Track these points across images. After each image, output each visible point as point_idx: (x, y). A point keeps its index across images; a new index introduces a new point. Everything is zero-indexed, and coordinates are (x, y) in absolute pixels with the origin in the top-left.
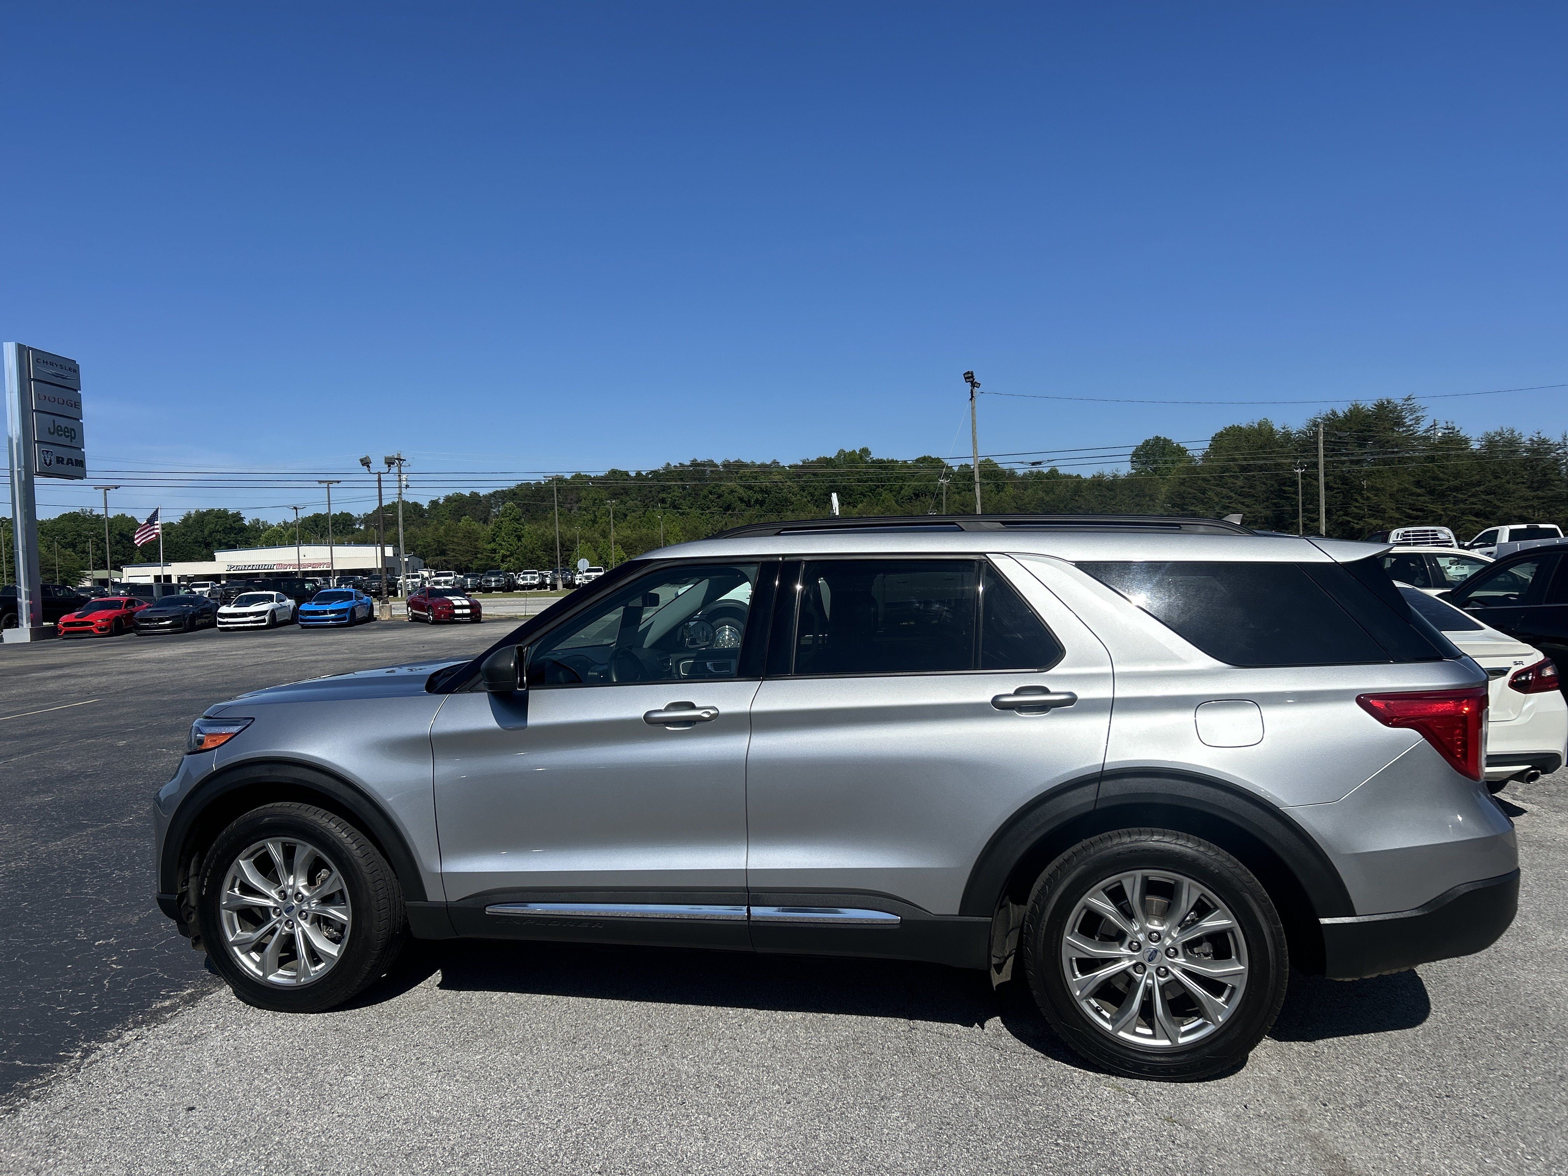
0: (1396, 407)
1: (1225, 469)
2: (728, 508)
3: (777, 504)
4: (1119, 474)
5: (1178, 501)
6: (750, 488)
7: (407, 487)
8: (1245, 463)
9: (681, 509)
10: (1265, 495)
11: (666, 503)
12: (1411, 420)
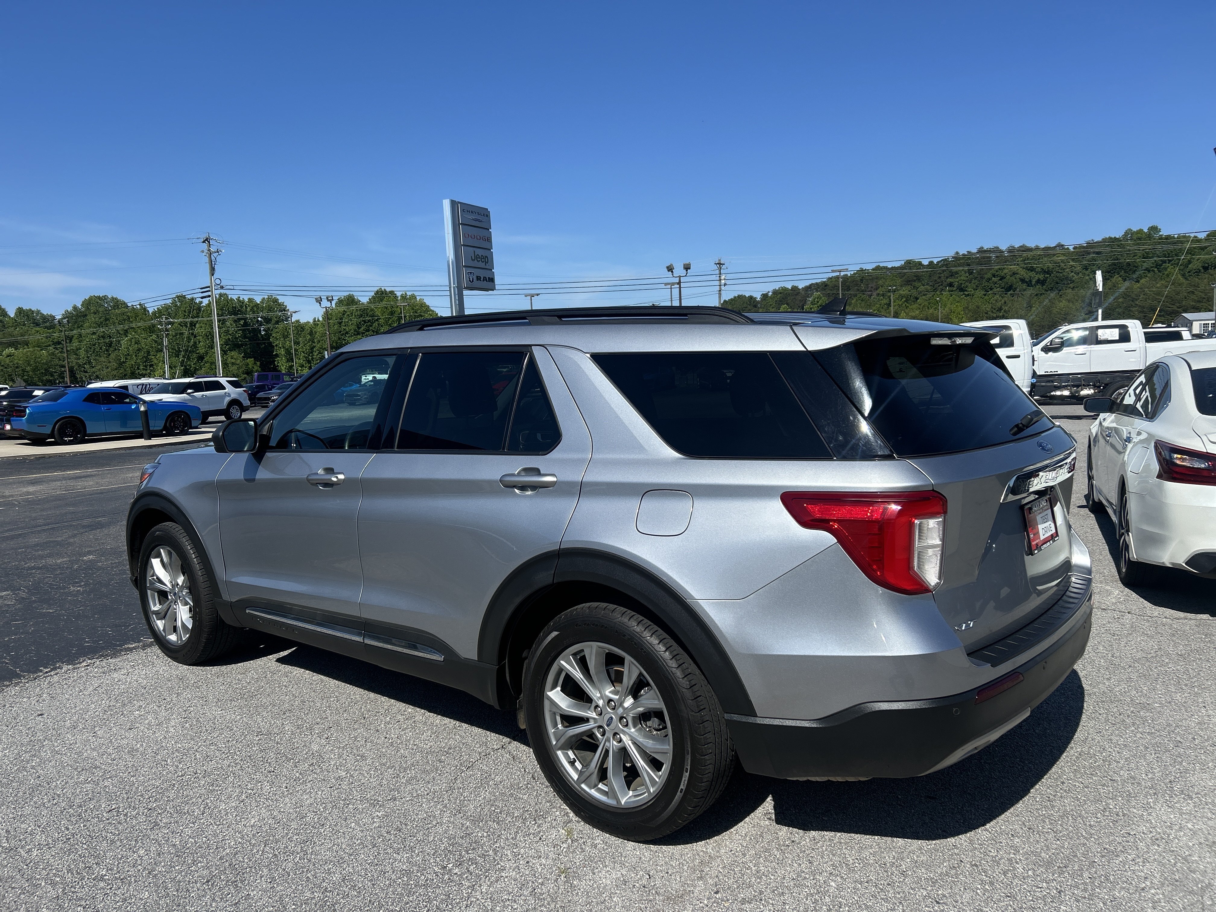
2: (1010, 288)
3: (1057, 283)
6: (1032, 269)
7: (725, 285)
9: (966, 291)
11: (953, 286)
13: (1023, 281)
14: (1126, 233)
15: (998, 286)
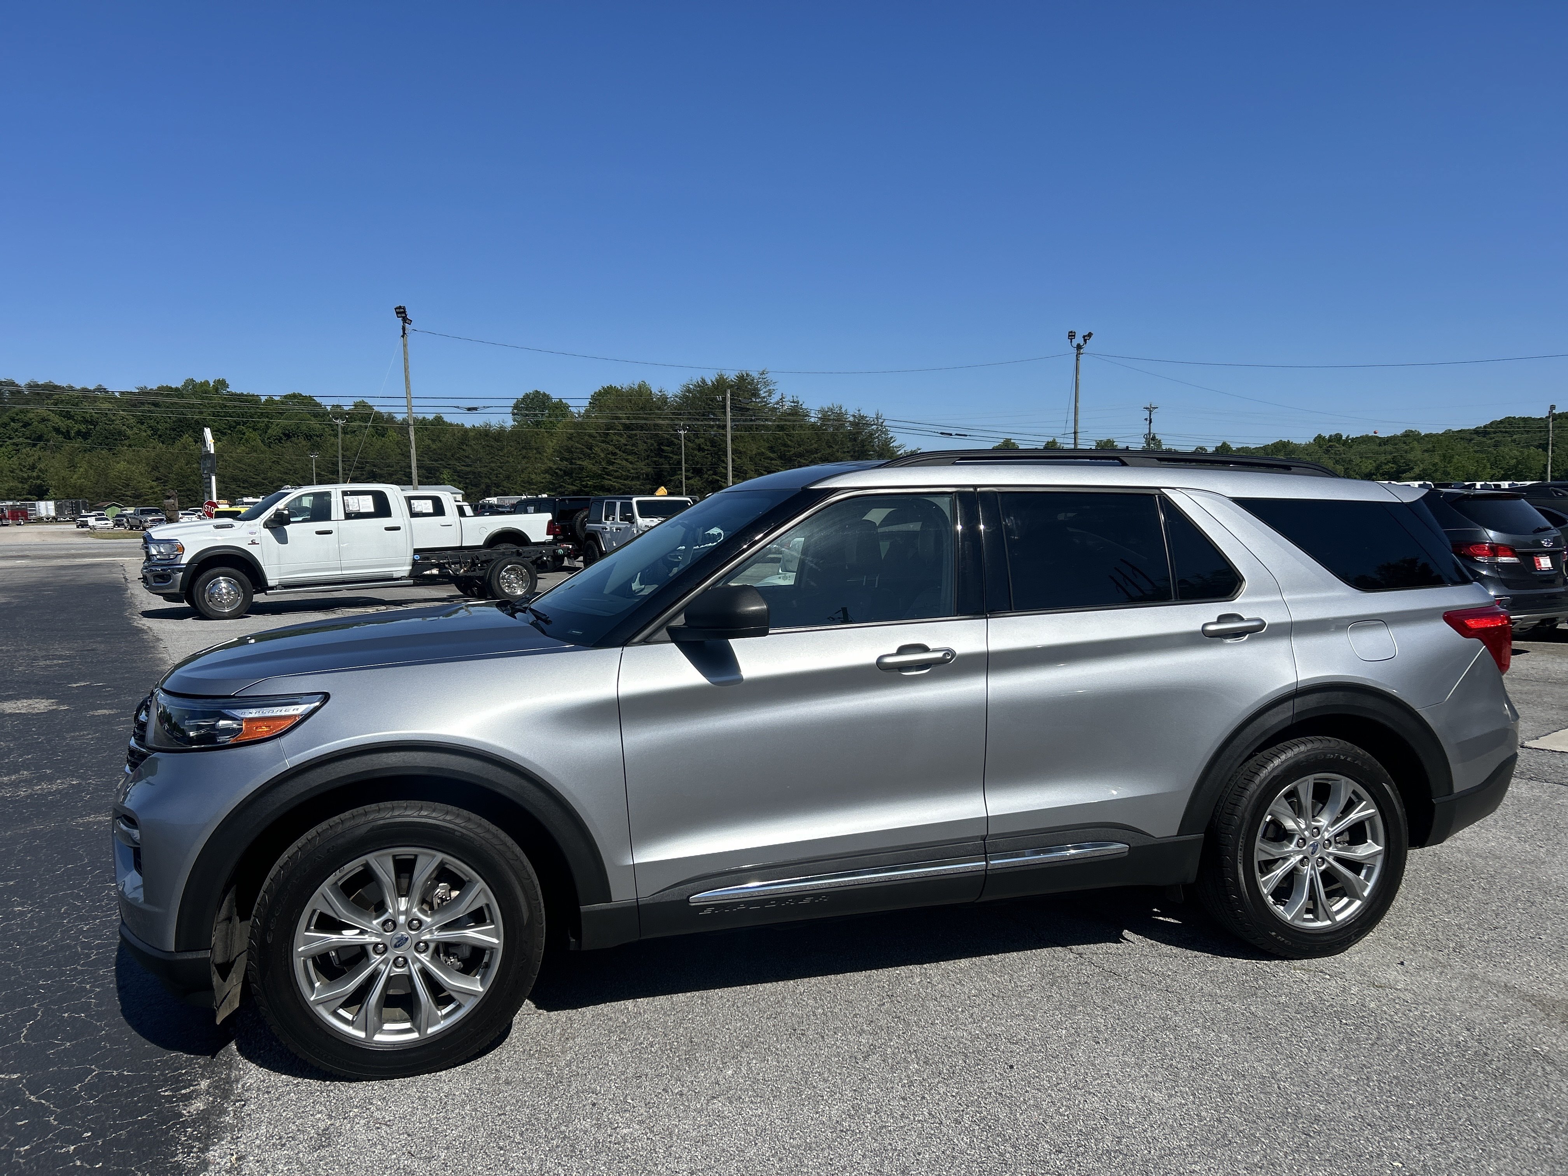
0: (753, 380)
1: (609, 427)
3: (107, 438)
4: (505, 425)
5: (567, 455)
6: (68, 416)
8: (628, 422)
10: (646, 453)
12: (765, 392)
13: (57, 430)
14: (186, 385)
15: (20, 434)
